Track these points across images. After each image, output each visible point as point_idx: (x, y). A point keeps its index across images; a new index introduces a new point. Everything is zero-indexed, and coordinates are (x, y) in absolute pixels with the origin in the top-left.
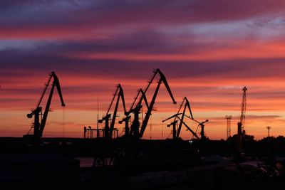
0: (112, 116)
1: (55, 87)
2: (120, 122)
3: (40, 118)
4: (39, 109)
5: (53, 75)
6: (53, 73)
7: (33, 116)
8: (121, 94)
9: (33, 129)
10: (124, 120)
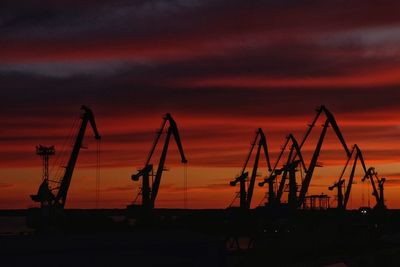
0: (250, 175)
1: (172, 136)
2: (261, 185)
3: (151, 180)
4: (149, 168)
5: (168, 117)
6: (168, 115)
7: (141, 178)
8: (263, 142)
9: (141, 196)
10: (266, 181)
